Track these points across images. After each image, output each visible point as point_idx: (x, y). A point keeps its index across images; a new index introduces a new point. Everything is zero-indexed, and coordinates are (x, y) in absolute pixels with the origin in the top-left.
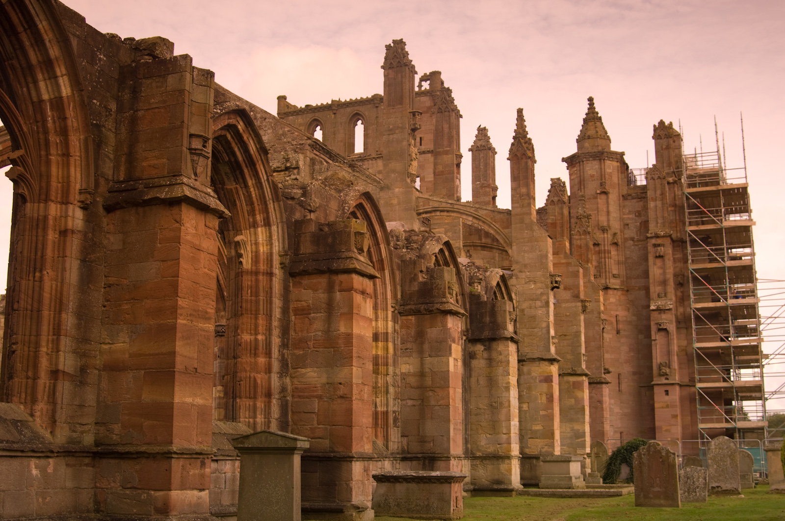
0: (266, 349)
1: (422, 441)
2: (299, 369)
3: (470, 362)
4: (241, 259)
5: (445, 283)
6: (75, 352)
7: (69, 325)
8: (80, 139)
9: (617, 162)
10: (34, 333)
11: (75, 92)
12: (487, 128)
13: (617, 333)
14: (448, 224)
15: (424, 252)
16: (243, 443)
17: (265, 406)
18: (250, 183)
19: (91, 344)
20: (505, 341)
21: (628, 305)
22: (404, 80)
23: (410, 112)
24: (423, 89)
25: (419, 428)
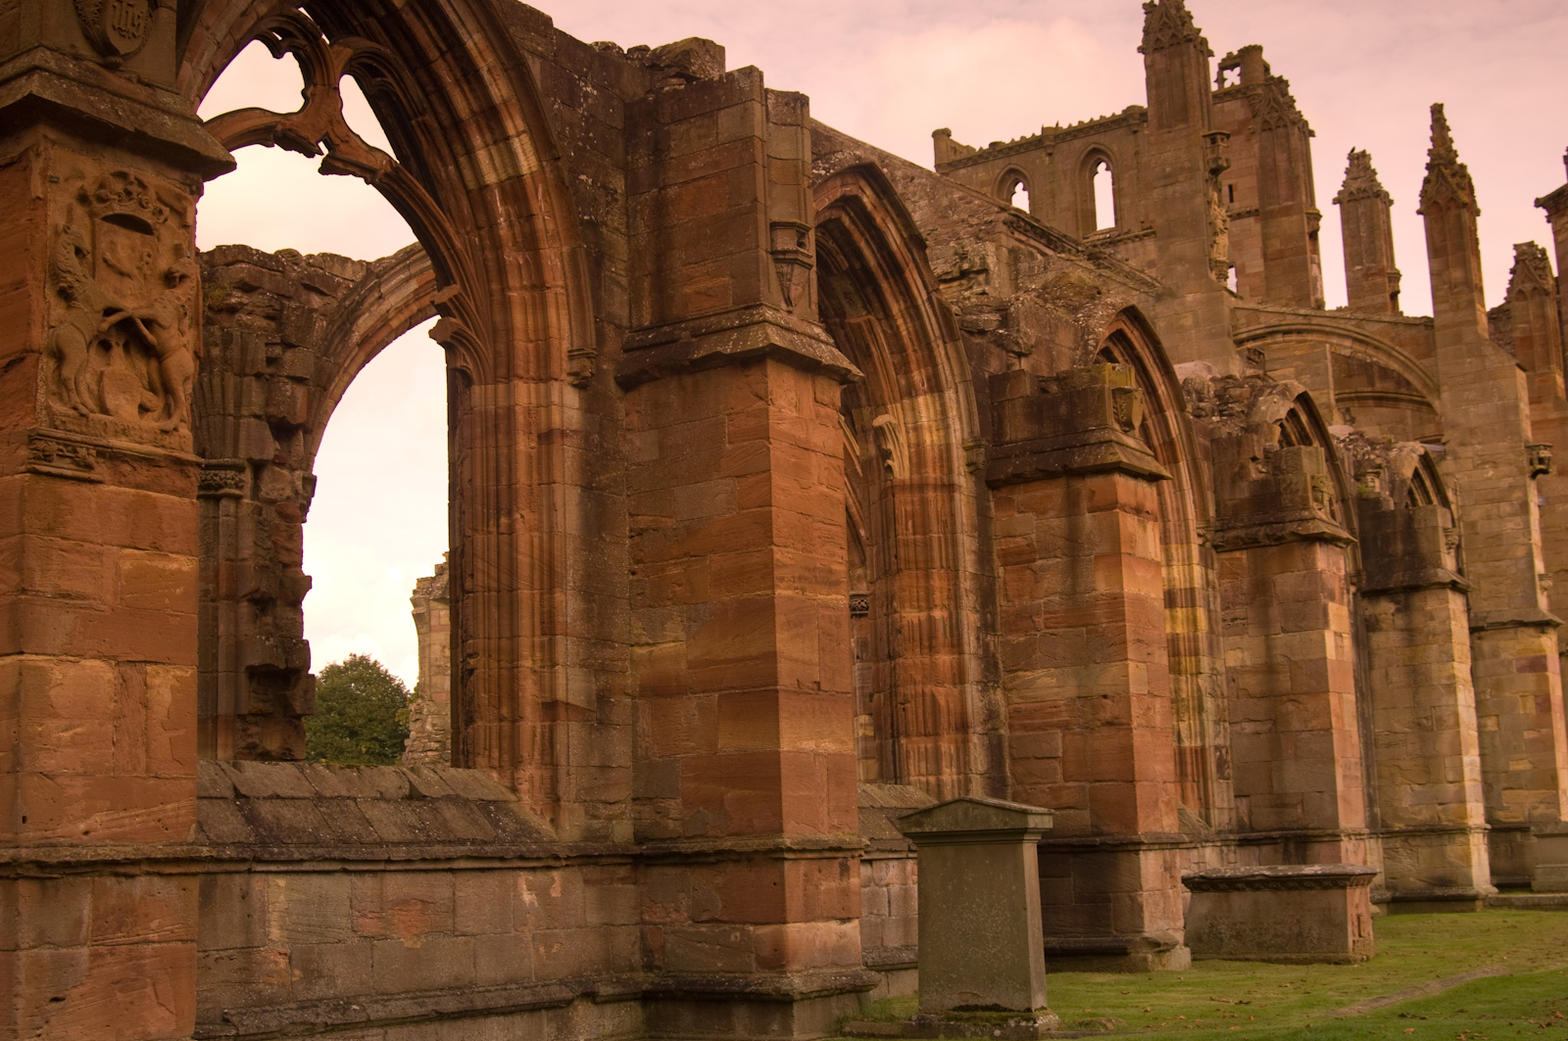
0: (952, 636)
1: (1280, 803)
2: (1020, 673)
3: (1368, 639)
4: (890, 462)
5: (1306, 480)
6: (584, 664)
7: (570, 612)
8: (562, 253)
10: (506, 633)
11: (544, 163)
12: (1368, 152)
14: (1300, 358)
15: (1256, 419)
16: (920, 825)
17: (957, 749)
18: (896, 308)
19: (614, 648)
20: (1438, 591)
22: (1187, 71)
23: (1205, 136)
24: (1227, 85)
25: (1270, 778)
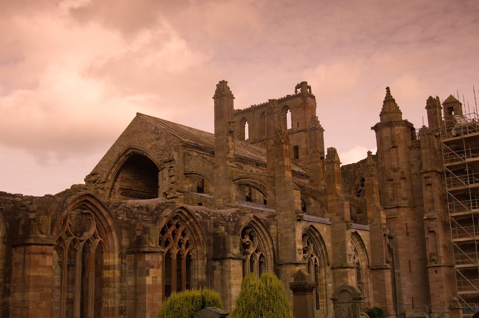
2: (14, 293)
3: (213, 272)
9: (403, 126)
13: (407, 235)
20: (228, 260)
21: (414, 217)
23: (228, 122)
24: (298, 93)
25: (134, 315)
